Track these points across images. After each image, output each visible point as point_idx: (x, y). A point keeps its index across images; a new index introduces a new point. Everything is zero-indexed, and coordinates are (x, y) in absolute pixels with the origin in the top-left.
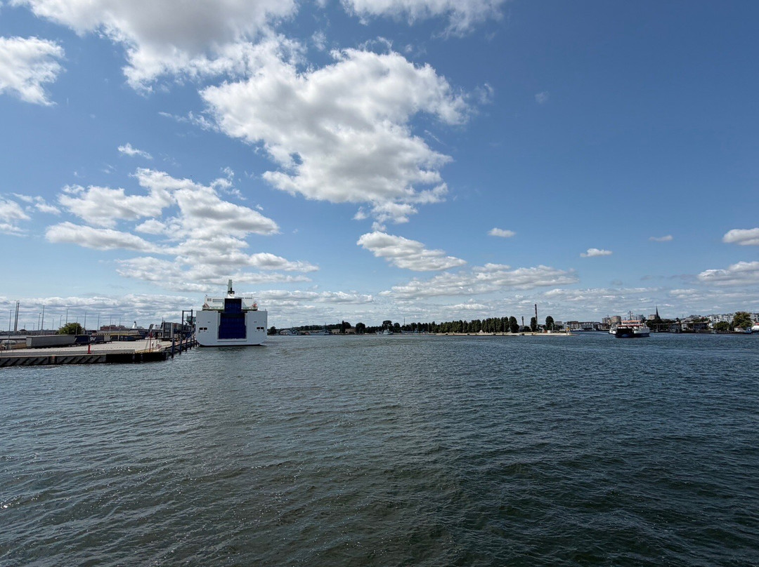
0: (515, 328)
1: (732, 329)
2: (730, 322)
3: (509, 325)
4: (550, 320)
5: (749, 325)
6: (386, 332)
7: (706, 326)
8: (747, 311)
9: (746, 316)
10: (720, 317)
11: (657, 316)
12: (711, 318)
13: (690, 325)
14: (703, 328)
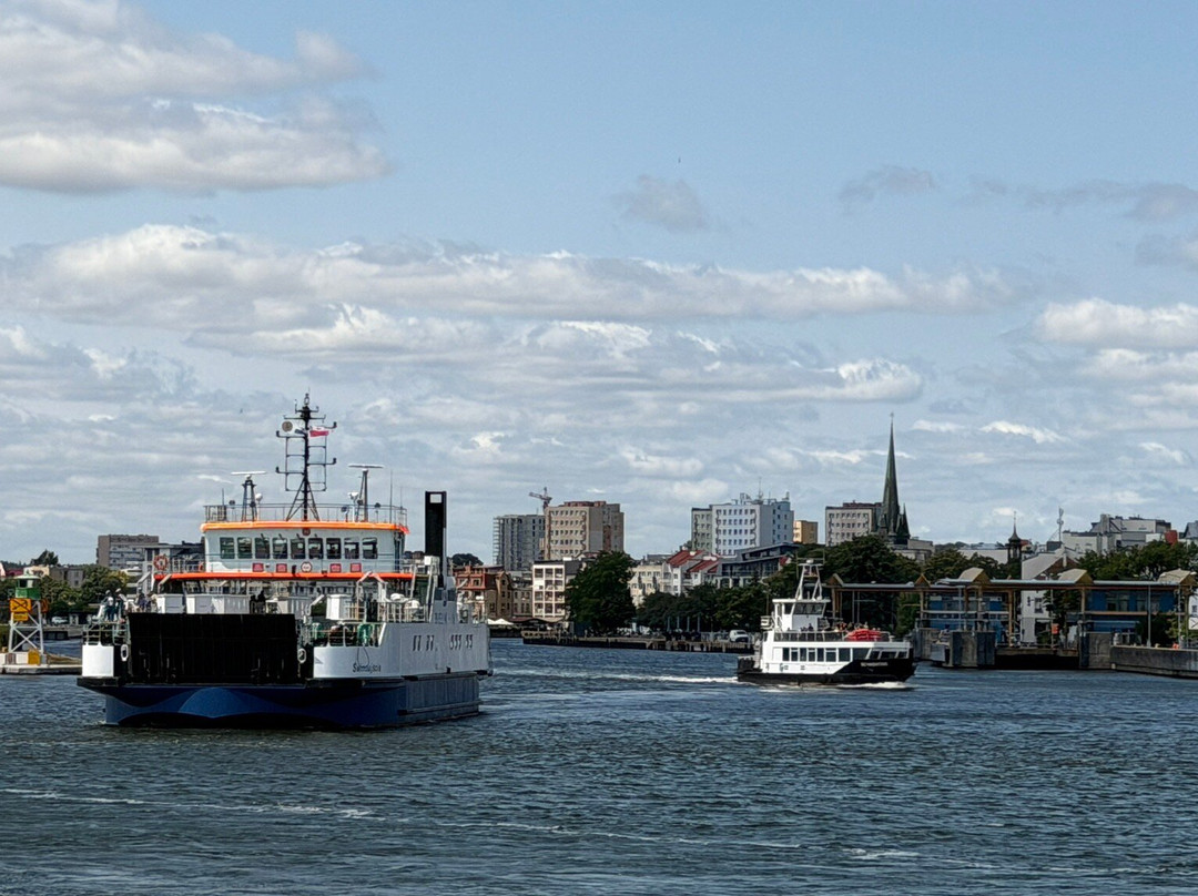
11: (891, 517)
14: (1140, 633)
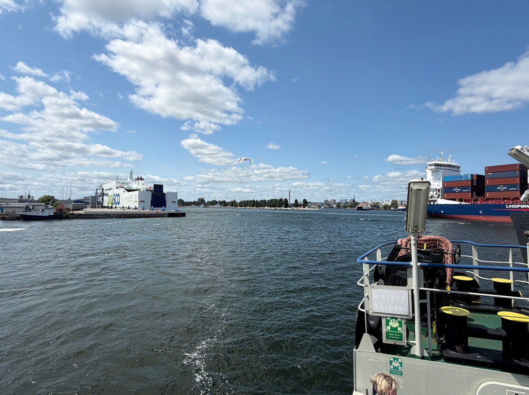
0: (287, 205)
1: (390, 208)
2: (389, 205)
3: (284, 203)
4: (305, 201)
5: (397, 206)
6: (202, 206)
7: (378, 207)
8: (397, 199)
9: (396, 202)
10: (385, 202)
11: (354, 201)
12: (381, 202)
13: (372, 206)
